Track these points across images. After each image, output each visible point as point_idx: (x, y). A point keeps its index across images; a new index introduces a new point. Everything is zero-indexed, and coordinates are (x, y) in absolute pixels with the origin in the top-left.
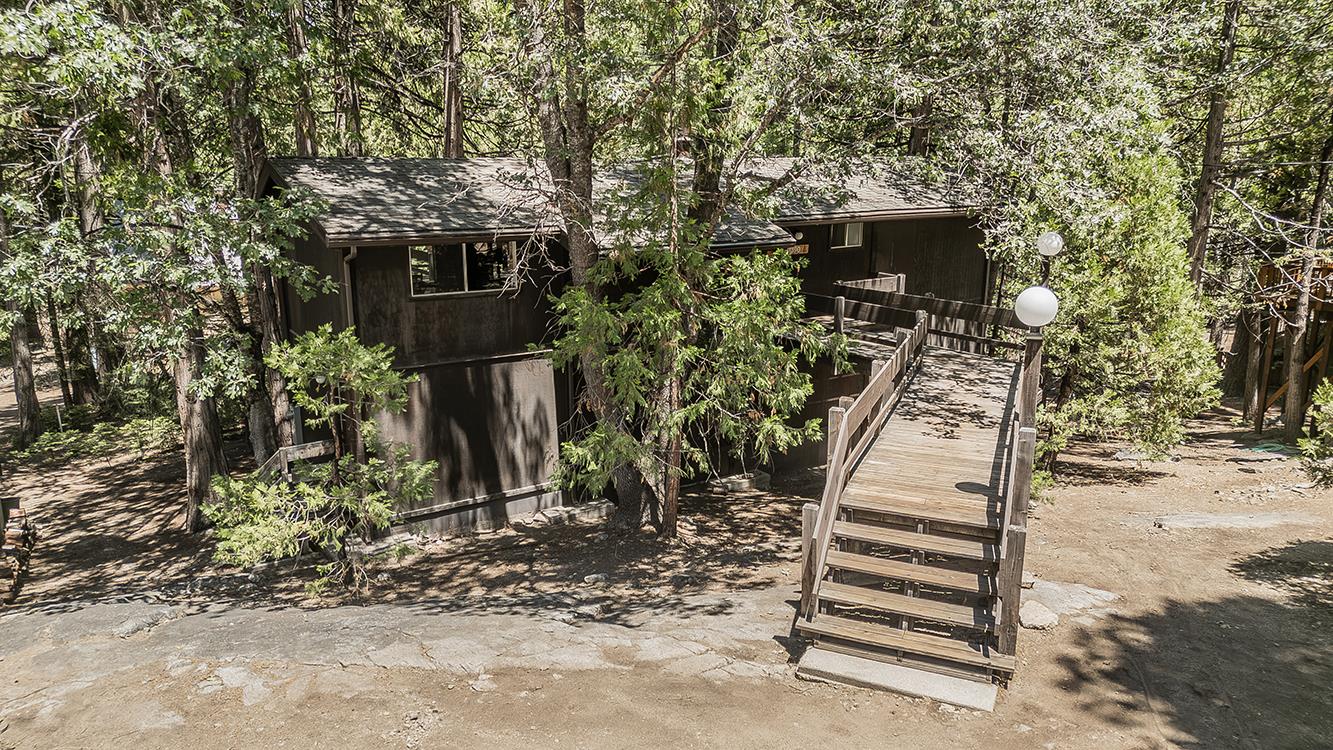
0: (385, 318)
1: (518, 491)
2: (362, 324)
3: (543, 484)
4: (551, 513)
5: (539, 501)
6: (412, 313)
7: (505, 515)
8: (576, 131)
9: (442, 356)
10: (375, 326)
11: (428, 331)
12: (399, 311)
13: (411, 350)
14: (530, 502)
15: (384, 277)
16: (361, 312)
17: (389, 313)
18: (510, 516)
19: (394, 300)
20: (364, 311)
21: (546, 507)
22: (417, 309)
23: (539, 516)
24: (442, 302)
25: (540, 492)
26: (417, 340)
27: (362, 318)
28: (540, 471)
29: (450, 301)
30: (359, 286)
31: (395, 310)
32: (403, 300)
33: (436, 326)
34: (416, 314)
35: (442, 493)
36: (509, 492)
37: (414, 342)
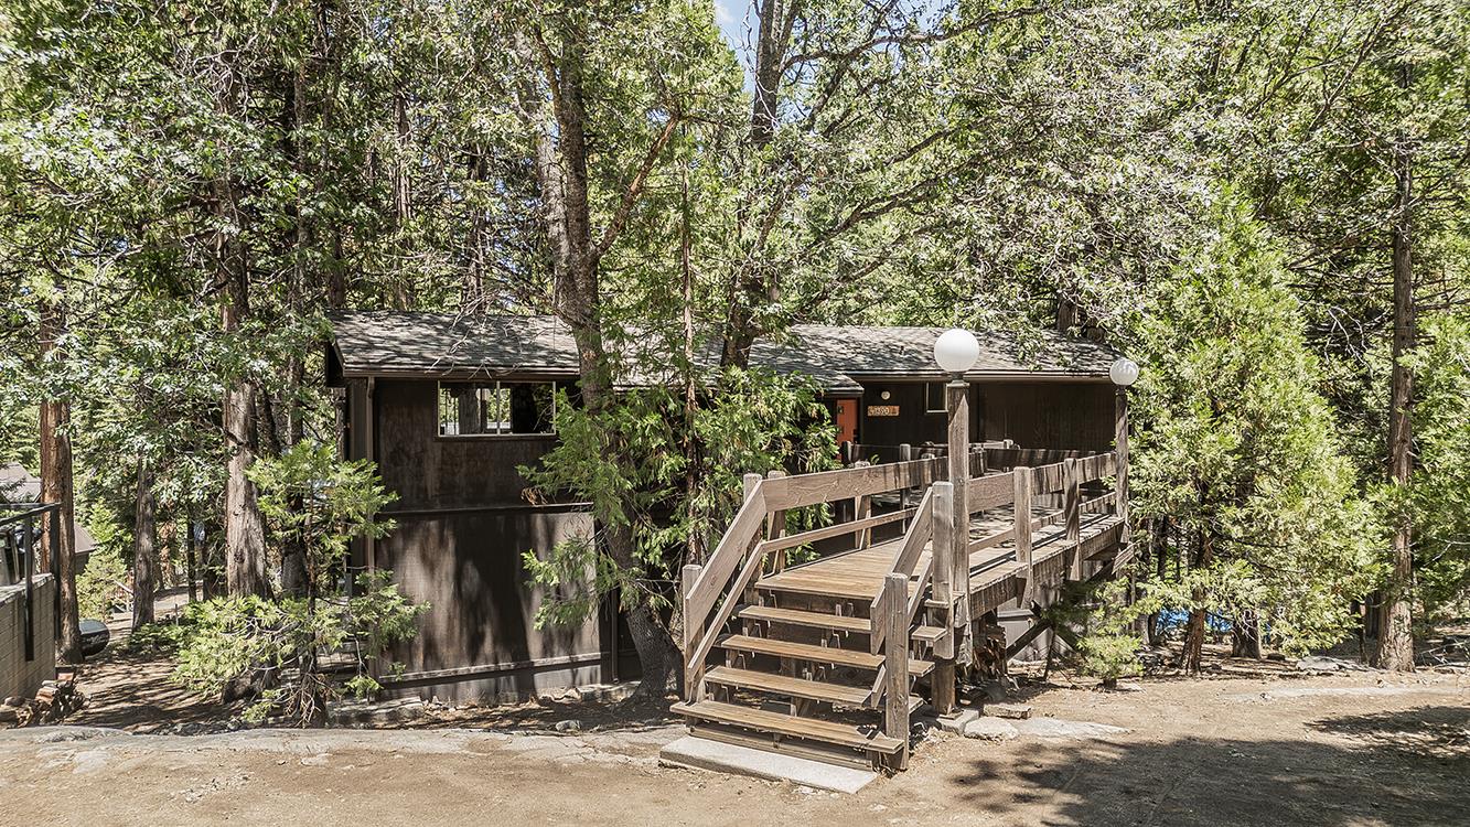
0: (409, 458)
1: (549, 661)
2: (383, 462)
3: (580, 656)
4: (586, 689)
5: (574, 676)
6: (438, 453)
7: (533, 688)
8: (577, 246)
9: (470, 501)
10: (396, 465)
11: (454, 474)
12: (424, 450)
13: (434, 493)
14: (564, 677)
15: (410, 415)
16: (383, 449)
17: (413, 452)
18: (538, 690)
19: (419, 439)
20: (386, 448)
21: (581, 684)
22: (443, 449)
23: (572, 692)
24: (472, 445)
25: (574, 665)
26: (441, 482)
27: (383, 455)
28: (576, 640)
29: (479, 444)
30: (383, 420)
31: (419, 449)
32: (429, 440)
33: (463, 470)
34: (443, 455)
35: (462, 656)
36: (538, 661)
37: (438, 485)
